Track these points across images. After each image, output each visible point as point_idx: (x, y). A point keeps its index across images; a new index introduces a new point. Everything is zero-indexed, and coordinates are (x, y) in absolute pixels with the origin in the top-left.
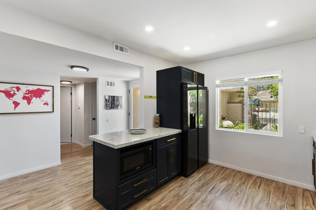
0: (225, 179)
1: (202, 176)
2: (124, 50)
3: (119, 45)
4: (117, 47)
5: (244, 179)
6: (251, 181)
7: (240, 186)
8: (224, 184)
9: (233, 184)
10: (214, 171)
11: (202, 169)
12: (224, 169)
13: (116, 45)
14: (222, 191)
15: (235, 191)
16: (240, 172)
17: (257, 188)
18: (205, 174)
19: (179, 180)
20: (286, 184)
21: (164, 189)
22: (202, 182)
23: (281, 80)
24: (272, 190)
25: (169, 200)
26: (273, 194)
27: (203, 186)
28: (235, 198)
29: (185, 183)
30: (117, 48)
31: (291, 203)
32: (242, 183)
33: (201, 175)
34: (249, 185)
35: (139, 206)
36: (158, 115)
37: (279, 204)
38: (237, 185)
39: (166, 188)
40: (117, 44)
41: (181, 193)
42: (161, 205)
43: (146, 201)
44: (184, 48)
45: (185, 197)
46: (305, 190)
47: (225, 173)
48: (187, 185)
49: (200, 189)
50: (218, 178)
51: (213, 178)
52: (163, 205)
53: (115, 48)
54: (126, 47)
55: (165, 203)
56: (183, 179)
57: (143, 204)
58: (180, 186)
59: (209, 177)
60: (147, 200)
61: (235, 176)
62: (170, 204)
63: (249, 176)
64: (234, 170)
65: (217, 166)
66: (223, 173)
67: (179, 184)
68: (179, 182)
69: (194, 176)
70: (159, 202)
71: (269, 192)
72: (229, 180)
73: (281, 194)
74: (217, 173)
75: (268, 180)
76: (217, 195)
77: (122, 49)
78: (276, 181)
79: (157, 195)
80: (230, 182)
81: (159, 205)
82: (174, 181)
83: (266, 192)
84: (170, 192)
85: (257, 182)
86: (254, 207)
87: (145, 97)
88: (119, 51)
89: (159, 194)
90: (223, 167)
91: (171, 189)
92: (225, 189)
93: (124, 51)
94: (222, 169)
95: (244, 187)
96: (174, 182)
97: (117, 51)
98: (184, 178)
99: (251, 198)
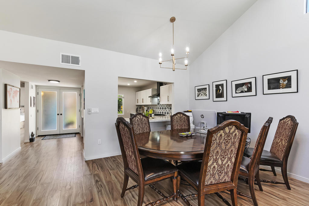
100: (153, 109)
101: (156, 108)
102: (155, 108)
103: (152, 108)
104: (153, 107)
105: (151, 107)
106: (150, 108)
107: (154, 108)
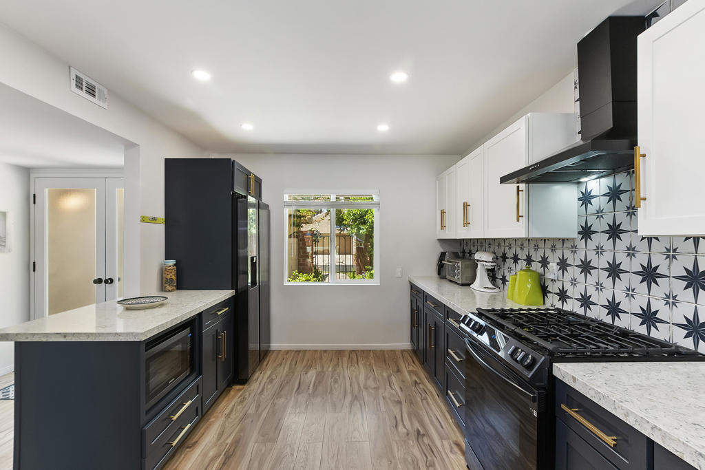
0: (309, 367)
1: (271, 374)
2: (96, 94)
3: (85, 79)
4: (79, 83)
5: (335, 360)
6: (345, 359)
7: (334, 370)
8: (312, 375)
9: (325, 370)
10: (286, 361)
11: (265, 363)
12: (300, 354)
13: (77, 77)
14: (314, 384)
15: (332, 378)
16: (325, 351)
17: (356, 365)
18: (275, 369)
19: (232, 393)
20: (384, 351)
21: (213, 416)
22: (277, 382)
23: (378, 204)
24: (373, 361)
25: (237, 429)
26: (376, 366)
27: (281, 387)
28: (336, 386)
29: (247, 394)
30: (80, 85)
31: (396, 369)
32: (335, 365)
33: (269, 373)
34: (345, 365)
35: (178, 463)
36: (172, 262)
37: (385, 374)
38: (330, 369)
39: (215, 414)
40: (80, 75)
41: (250, 410)
42: (227, 442)
43: (188, 450)
44: (241, 125)
45: (262, 413)
46: (403, 351)
47: (306, 358)
48: (253, 395)
49: (279, 393)
50: (299, 368)
51: (292, 371)
52: (229, 441)
53: (74, 83)
54: (102, 88)
55: (232, 437)
56: (240, 390)
57: (184, 458)
58: (242, 402)
59: (285, 372)
60: (188, 448)
61: (321, 358)
62: (242, 434)
63: (340, 353)
64: (316, 351)
65: (287, 352)
66: (303, 359)
67: (236, 399)
68: (234, 397)
69: (258, 378)
70: (218, 440)
71: (370, 365)
72: (316, 366)
73: (384, 363)
74: (294, 363)
75: (363, 351)
76: (310, 392)
77: (91, 91)
78: (373, 351)
79: (205, 431)
80: (319, 369)
81: (221, 443)
82: (224, 398)
83: (368, 367)
84: (228, 416)
85: (352, 359)
86: (362, 388)
87: (143, 220)
88: (84, 94)
89: (207, 428)
90: (298, 351)
91: (227, 412)
92: (316, 380)
93: (96, 97)
94: (298, 354)
95: (339, 369)
96: (226, 399)
97: (78, 91)
98: (241, 387)
99: (354, 380)
100: (536, 266)
101: (563, 265)
102: (553, 266)
103: (529, 260)
104: (537, 256)
105: (522, 255)
106: (516, 259)
107: (545, 262)
